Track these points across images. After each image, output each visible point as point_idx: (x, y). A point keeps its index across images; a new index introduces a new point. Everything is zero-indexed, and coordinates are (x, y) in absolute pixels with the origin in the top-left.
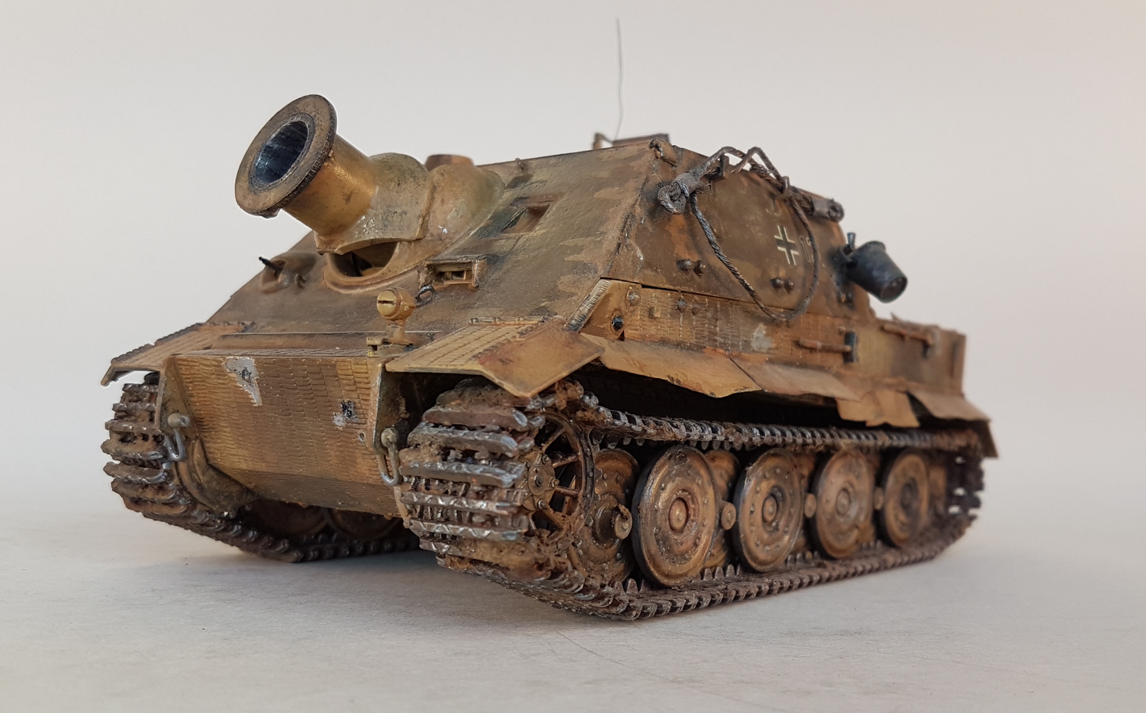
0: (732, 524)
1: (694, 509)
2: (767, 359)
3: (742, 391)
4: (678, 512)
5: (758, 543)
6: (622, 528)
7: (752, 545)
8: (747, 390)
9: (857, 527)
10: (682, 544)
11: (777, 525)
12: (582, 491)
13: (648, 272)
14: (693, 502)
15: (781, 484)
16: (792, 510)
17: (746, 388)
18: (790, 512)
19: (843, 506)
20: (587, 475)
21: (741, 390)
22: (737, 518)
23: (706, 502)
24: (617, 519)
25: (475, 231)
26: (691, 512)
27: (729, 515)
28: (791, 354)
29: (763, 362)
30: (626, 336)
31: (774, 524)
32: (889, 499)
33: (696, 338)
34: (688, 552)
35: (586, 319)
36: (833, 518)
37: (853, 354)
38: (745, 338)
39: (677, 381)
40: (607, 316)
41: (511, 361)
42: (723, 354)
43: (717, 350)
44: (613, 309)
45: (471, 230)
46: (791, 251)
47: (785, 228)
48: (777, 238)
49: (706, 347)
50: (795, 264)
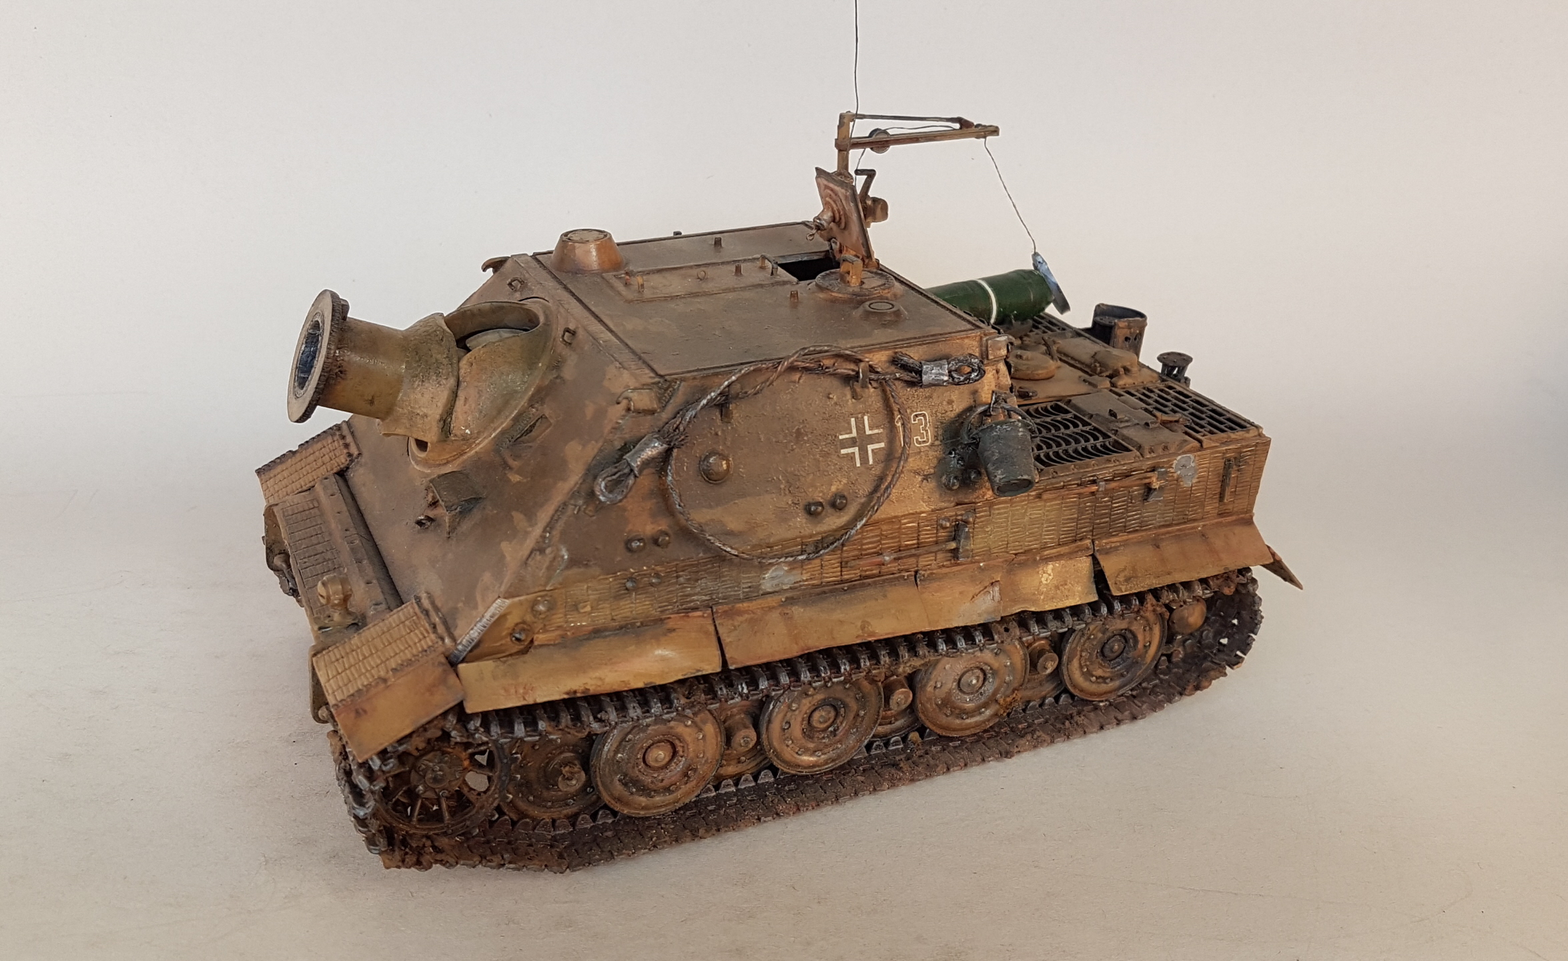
0: (751, 745)
1: (684, 746)
2: (783, 600)
4: (660, 752)
5: (800, 752)
6: (568, 785)
7: (789, 755)
8: (699, 674)
9: (997, 701)
10: (662, 780)
11: (835, 729)
13: (575, 570)
14: (681, 742)
16: (862, 712)
18: (858, 713)
19: (971, 684)
21: (692, 673)
22: (758, 737)
23: (700, 737)
24: (560, 779)
25: (495, 433)
26: (679, 749)
27: (744, 739)
28: (841, 575)
29: (771, 608)
30: (536, 643)
31: (831, 729)
32: (1070, 661)
33: (660, 607)
34: (675, 784)
35: (473, 644)
36: (946, 703)
37: (961, 550)
38: (750, 585)
39: (583, 692)
40: (504, 633)
41: (365, 712)
42: (699, 616)
43: (690, 614)
44: (513, 625)
45: (495, 430)
46: (868, 446)
47: (866, 418)
48: (841, 440)
49: (671, 617)
50: (871, 463)
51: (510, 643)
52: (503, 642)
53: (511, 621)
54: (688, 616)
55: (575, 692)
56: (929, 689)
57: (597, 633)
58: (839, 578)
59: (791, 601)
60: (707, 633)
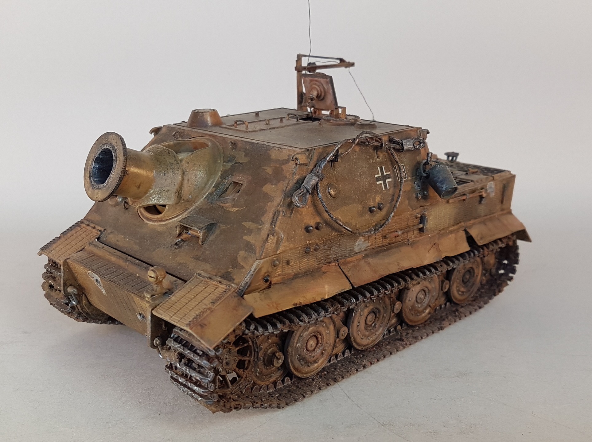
0: (346, 336)
1: (321, 338)
2: (364, 255)
4: (312, 343)
5: (363, 338)
6: (278, 363)
7: (359, 340)
9: (430, 306)
10: (314, 357)
11: (375, 325)
12: (252, 359)
14: (321, 335)
15: (378, 306)
16: (385, 315)
17: (343, 290)
18: (383, 316)
19: (421, 298)
20: (255, 351)
21: (340, 291)
22: (348, 331)
23: (328, 333)
24: (275, 359)
25: (206, 195)
26: (320, 340)
27: (343, 333)
28: (382, 243)
29: (360, 260)
30: (273, 283)
31: (373, 325)
32: (453, 284)
33: (318, 262)
34: (318, 359)
35: (248, 285)
36: (413, 308)
37: (425, 228)
38: (350, 249)
39: (299, 304)
40: (260, 278)
41: (205, 325)
42: (334, 265)
43: (330, 264)
44: (264, 273)
45: (204, 194)
46: (386, 180)
47: (383, 167)
48: (376, 177)
49: (323, 267)
50: (388, 188)
51: (262, 283)
52: (260, 283)
53: (264, 271)
54: (329, 266)
55: (296, 304)
56: (407, 301)
57: (296, 276)
58: (381, 245)
59: (367, 256)
60: (339, 272)
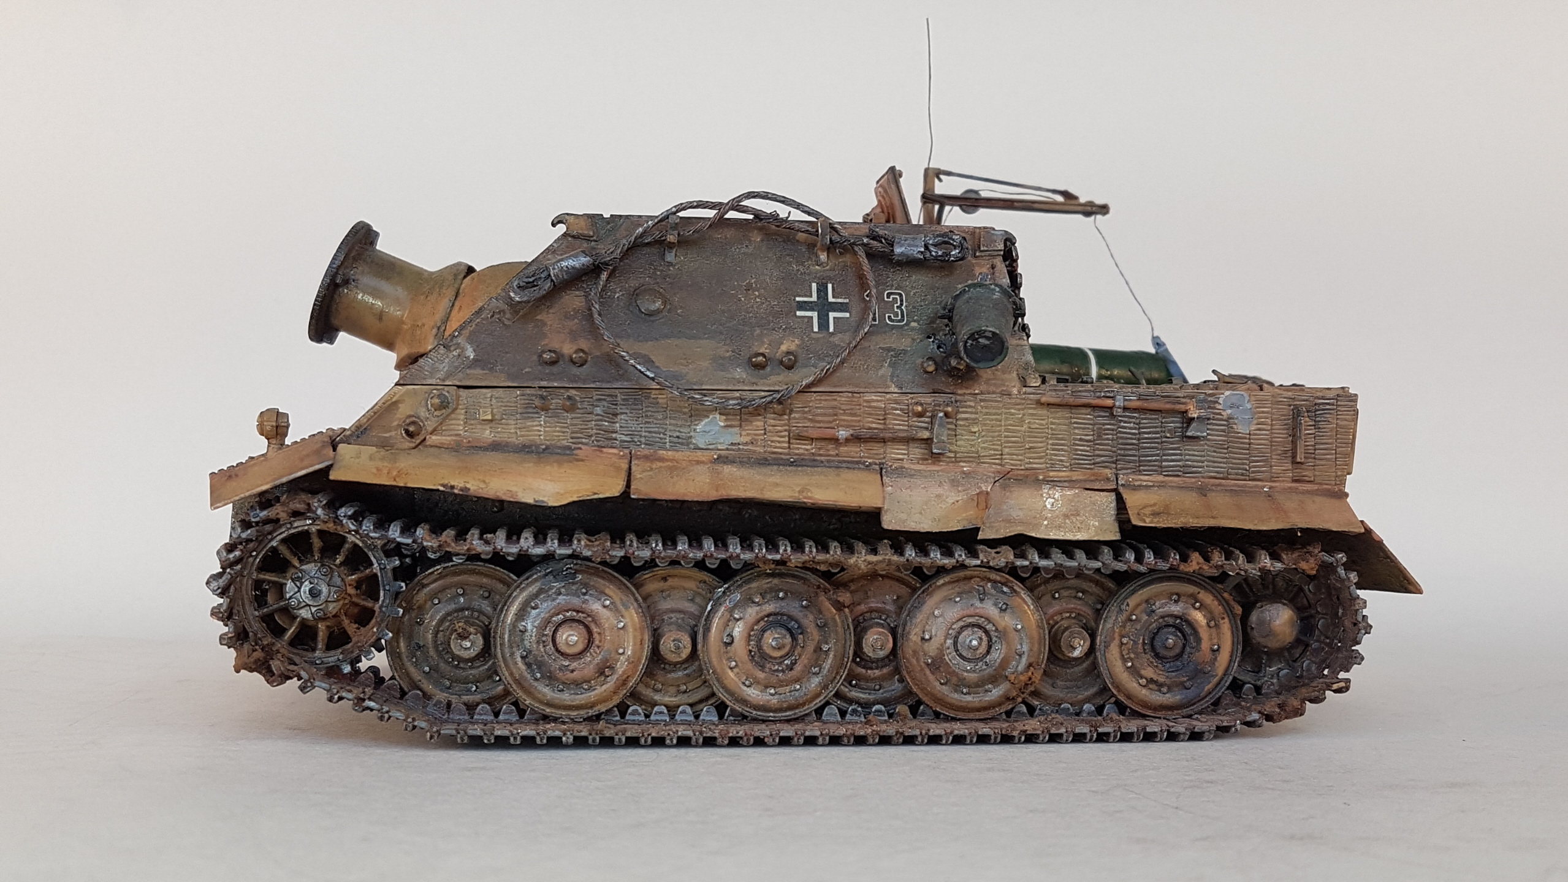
0: (685, 656)
1: (603, 633)
2: (715, 457)
3: (588, 498)
4: (573, 635)
5: (748, 682)
6: (462, 646)
7: (734, 685)
8: (596, 497)
9: (1006, 678)
11: (794, 664)
12: (379, 604)
13: (478, 371)
14: (599, 625)
15: (793, 611)
17: (595, 494)
18: (819, 648)
21: (588, 496)
22: (694, 649)
26: (596, 636)
27: (675, 644)
28: (789, 447)
29: (698, 462)
30: (427, 442)
31: (787, 661)
33: (572, 438)
34: (589, 682)
36: (937, 664)
37: (935, 440)
38: (678, 434)
39: (461, 490)
40: (395, 423)
41: (237, 475)
42: (615, 454)
43: (605, 450)
44: (404, 416)
46: (830, 314)
47: (830, 286)
48: (798, 302)
49: (580, 449)
50: (831, 329)
51: (400, 436)
52: (393, 433)
53: (403, 411)
54: (601, 451)
56: (915, 639)
57: (496, 447)
58: (786, 451)
59: (722, 460)
60: (617, 468)
